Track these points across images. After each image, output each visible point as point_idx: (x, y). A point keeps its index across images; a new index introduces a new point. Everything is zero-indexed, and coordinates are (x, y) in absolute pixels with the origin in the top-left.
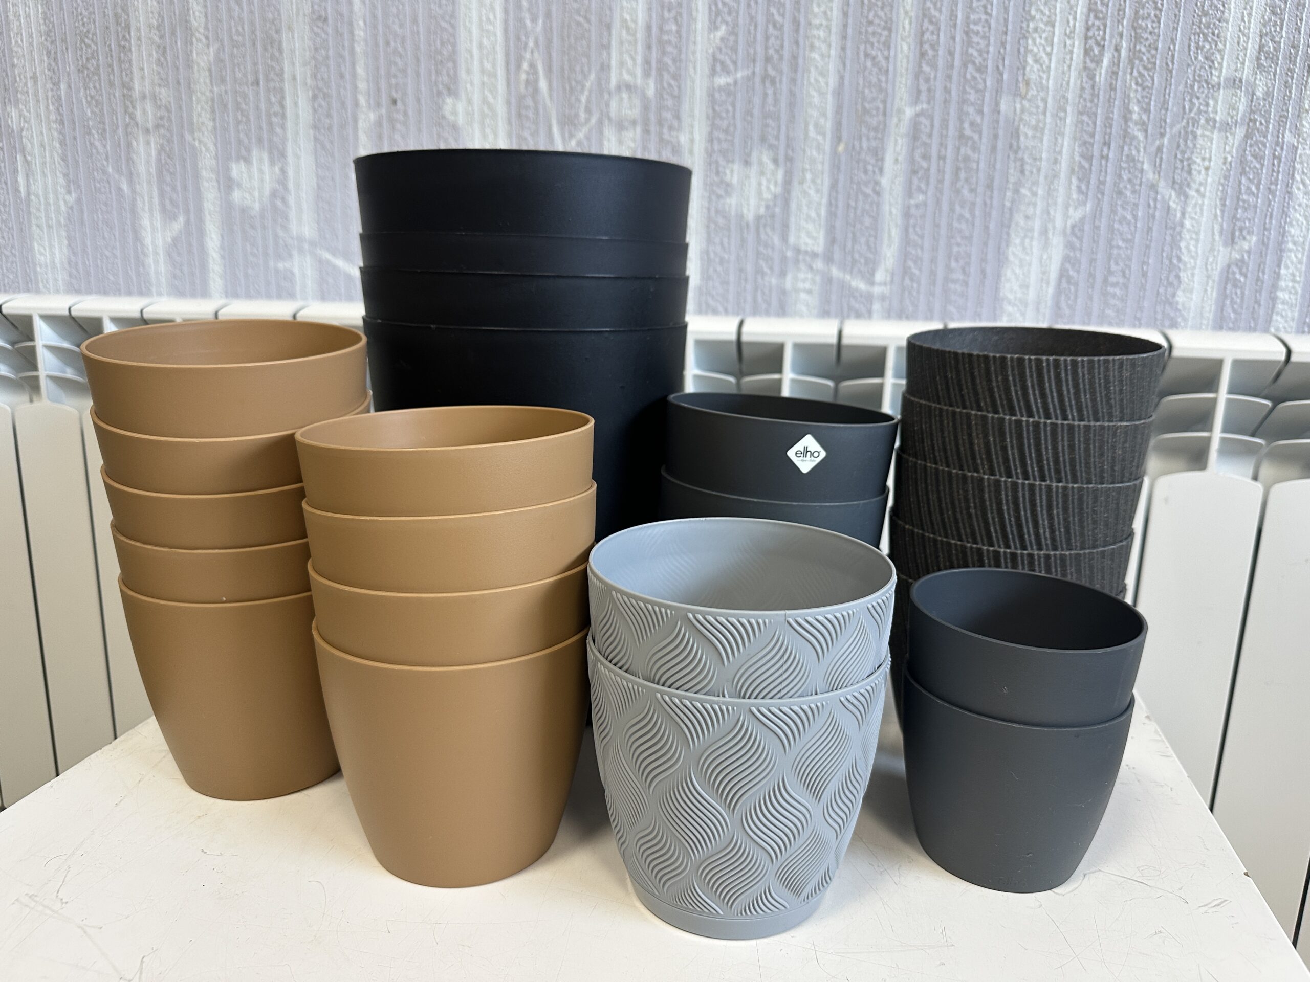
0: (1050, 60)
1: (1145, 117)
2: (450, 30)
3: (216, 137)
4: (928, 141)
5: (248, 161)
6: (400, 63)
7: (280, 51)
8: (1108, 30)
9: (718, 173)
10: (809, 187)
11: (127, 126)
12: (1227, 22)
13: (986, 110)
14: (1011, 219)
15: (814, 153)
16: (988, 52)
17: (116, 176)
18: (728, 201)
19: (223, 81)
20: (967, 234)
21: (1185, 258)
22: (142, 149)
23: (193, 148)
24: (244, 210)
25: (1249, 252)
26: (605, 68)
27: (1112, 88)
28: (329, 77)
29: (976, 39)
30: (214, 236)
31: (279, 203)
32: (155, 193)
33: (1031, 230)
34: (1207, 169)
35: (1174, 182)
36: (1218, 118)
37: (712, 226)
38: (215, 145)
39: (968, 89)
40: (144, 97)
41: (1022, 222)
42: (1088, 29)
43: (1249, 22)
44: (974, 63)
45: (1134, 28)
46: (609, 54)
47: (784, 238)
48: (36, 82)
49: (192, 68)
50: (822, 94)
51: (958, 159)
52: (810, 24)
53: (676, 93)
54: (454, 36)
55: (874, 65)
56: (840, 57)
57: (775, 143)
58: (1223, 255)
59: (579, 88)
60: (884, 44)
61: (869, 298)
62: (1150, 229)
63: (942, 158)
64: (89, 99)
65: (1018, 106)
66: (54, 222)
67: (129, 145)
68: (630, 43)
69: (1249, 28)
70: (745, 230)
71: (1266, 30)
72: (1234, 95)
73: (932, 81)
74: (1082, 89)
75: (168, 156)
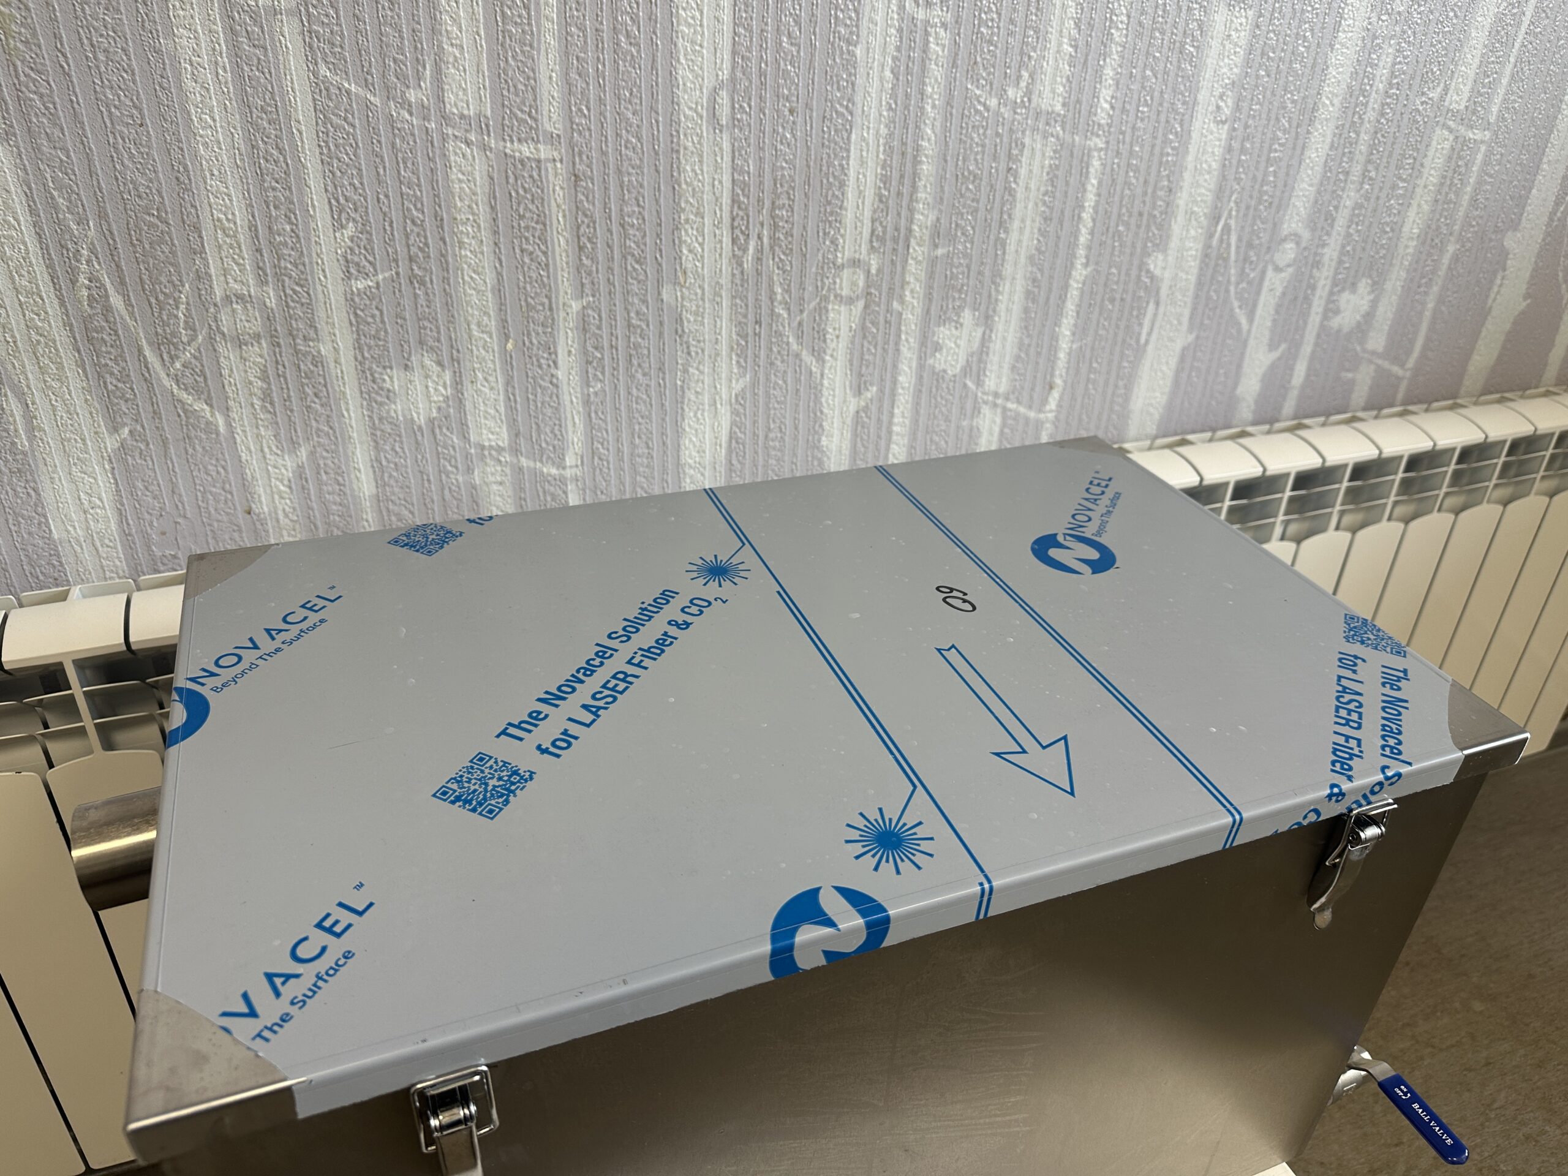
0: (703, 250)
1: (787, 298)
4: (597, 331)
8: (751, 220)
9: (374, 381)
10: (483, 386)
12: (846, 210)
13: (650, 300)
14: (683, 397)
15: (483, 352)
16: (645, 245)
18: (392, 407)
21: (825, 411)
25: (871, 400)
26: (202, 277)
27: (759, 273)
29: (631, 231)
33: (703, 404)
34: (838, 337)
35: (813, 350)
36: (844, 293)
37: (378, 433)
39: (630, 280)
41: (693, 398)
42: (733, 219)
43: (863, 209)
44: (633, 255)
45: (773, 217)
46: (205, 259)
47: (466, 438)
50: (479, 292)
51: (629, 347)
52: (456, 219)
53: (305, 301)
55: (532, 260)
56: (494, 253)
57: (436, 345)
58: (853, 404)
59: (171, 302)
61: (563, 481)
62: (798, 390)
63: (613, 347)
65: (679, 294)
68: (231, 246)
69: (863, 215)
70: (419, 434)
71: (876, 216)
72: (854, 273)
73: (594, 274)
74: (733, 275)
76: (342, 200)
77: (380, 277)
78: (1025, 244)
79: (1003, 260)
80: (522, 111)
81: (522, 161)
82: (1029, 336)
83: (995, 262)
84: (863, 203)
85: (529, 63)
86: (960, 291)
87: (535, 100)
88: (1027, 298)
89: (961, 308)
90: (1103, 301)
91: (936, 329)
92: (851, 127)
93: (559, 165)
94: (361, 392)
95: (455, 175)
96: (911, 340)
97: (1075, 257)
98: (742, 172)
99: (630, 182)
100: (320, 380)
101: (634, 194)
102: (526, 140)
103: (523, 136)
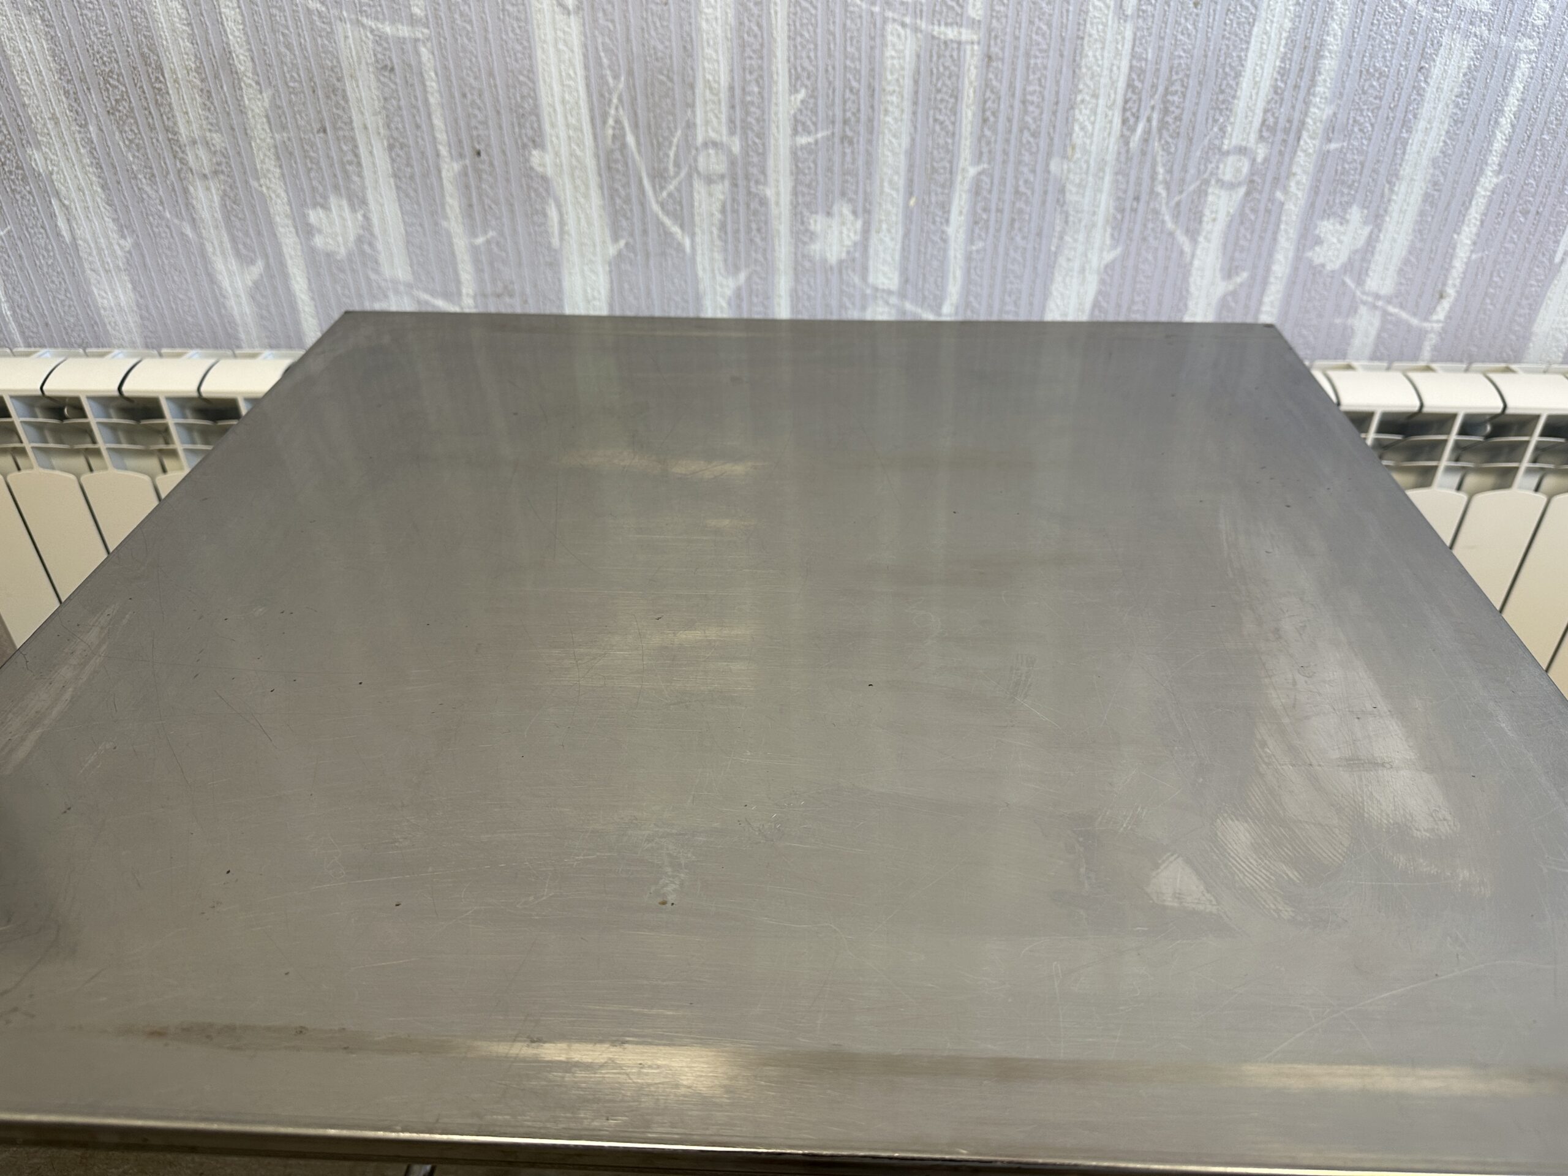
0: (1093, 128)
1: (1168, 179)
2: (531, 85)
3: (285, 184)
4: (988, 196)
5: (326, 207)
6: (480, 117)
7: (347, 101)
8: (1143, 104)
9: (803, 223)
10: (885, 236)
11: (179, 171)
12: (1239, 99)
13: (1038, 170)
14: (1055, 261)
15: (889, 206)
16: (1041, 120)
17: (176, 221)
18: (813, 247)
19: (284, 128)
20: (1019, 273)
21: (1192, 291)
22: (201, 194)
23: (262, 194)
24: (329, 255)
25: (1241, 285)
26: (690, 126)
27: (1143, 153)
28: (404, 127)
29: (1031, 108)
30: (298, 279)
31: (366, 247)
32: (226, 239)
33: (1072, 270)
35: (1188, 231)
36: (1226, 178)
37: (800, 268)
38: (286, 191)
39: (1023, 152)
40: (194, 142)
41: (1064, 264)
42: (1126, 102)
43: (1256, 100)
44: (1029, 129)
45: (1164, 102)
46: (694, 112)
47: (864, 278)
48: (57, 123)
49: (246, 113)
50: (894, 154)
51: (1013, 212)
52: (884, 90)
53: (761, 151)
54: (534, 91)
55: (942, 129)
56: (912, 121)
57: (854, 197)
58: (1222, 288)
59: (667, 143)
60: (951, 110)
62: (1166, 268)
63: (999, 211)
64: (127, 142)
65: (1065, 167)
66: (111, 267)
67: (185, 191)
68: (714, 102)
69: (1255, 105)
70: (829, 273)
71: (1269, 107)
72: (1240, 160)
73: (993, 145)
74: (1119, 153)
75: (234, 203)
76: (799, 69)
77: (820, 135)
78: (1429, 145)
79: (1402, 160)
81: (945, 43)
82: (1422, 240)
83: (1393, 160)
84: (1257, 94)
86: (1350, 187)
88: (1424, 201)
89: (1349, 204)
90: (1514, 212)
91: (1318, 223)
92: (1254, 20)
93: (976, 47)
94: (792, 231)
95: (890, 52)
96: (1292, 231)
97: (1486, 164)
98: (1140, 59)
99: (1036, 64)
100: (763, 218)
101: (1038, 75)
102: (951, 24)
103: (950, 20)
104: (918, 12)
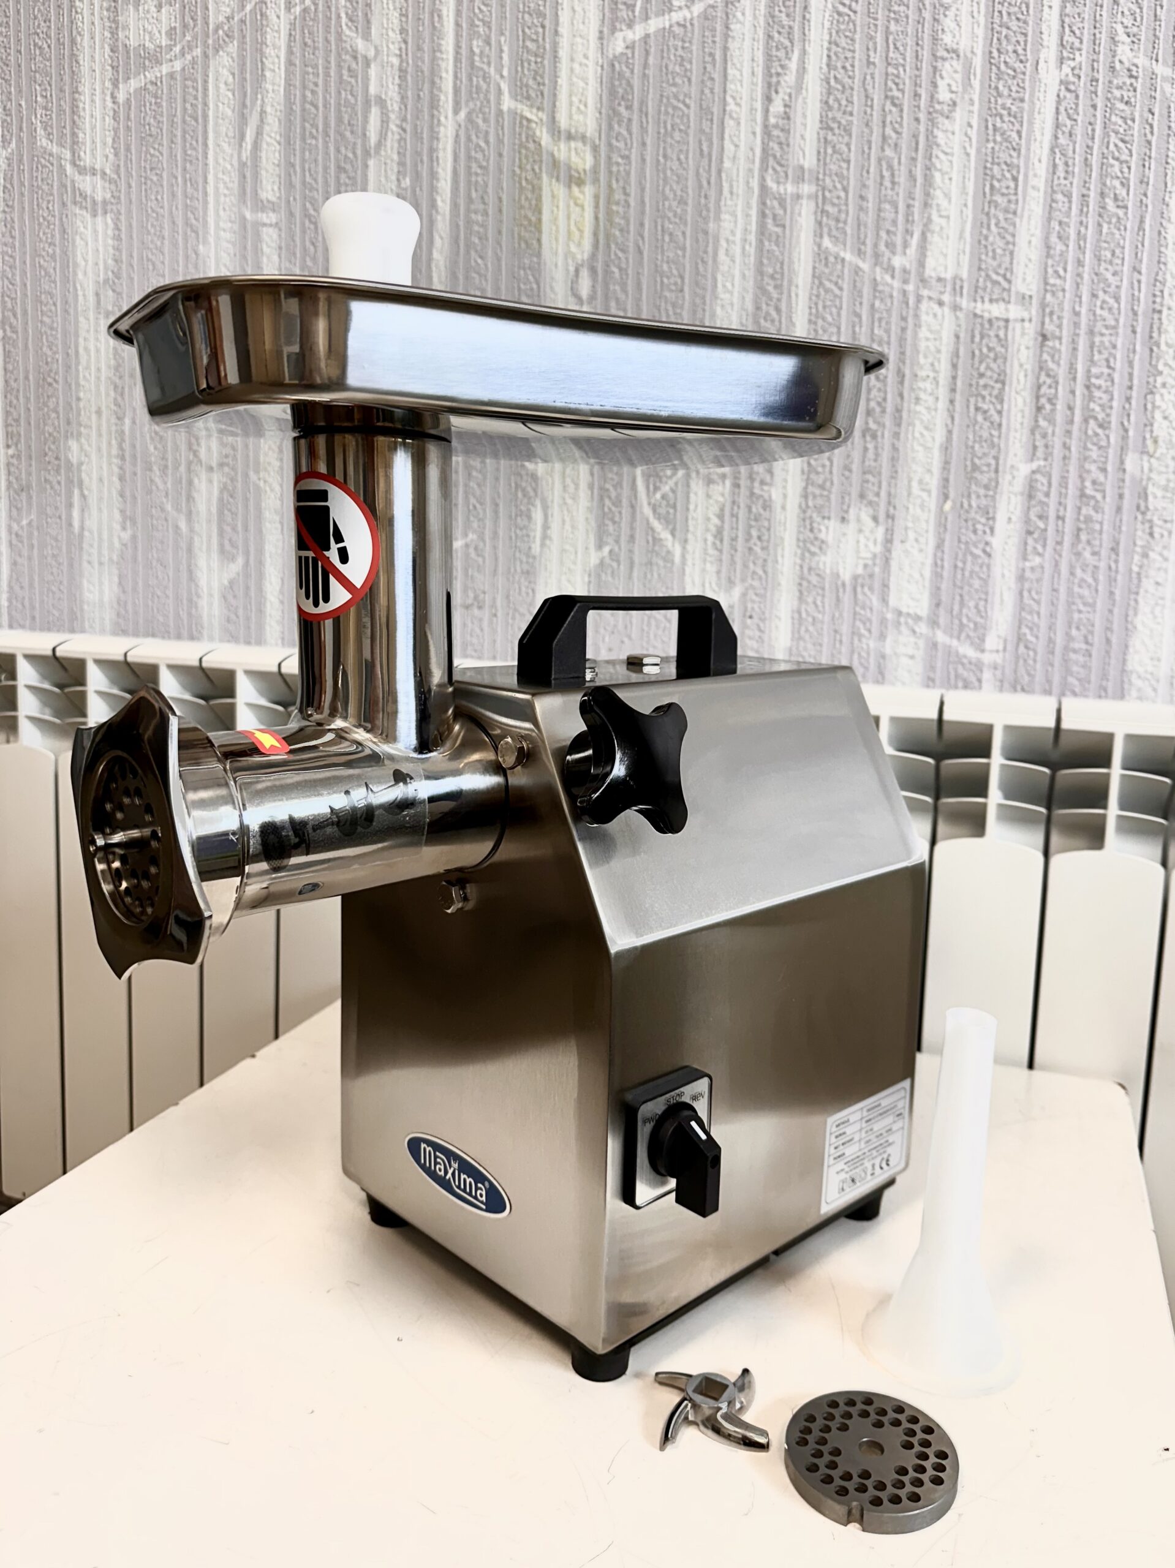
3: (282, 478)
4: (1045, 500)
9: (811, 530)
10: (912, 547)
11: (190, 463)
13: (1109, 468)
15: (919, 511)
16: (1111, 408)
17: (175, 513)
18: (823, 558)
20: (1090, 601)
22: (203, 488)
23: (258, 488)
29: (1097, 394)
32: (215, 533)
33: (1163, 597)
37: (805, 584)
38: (281, 486)
39: (1089, 446)
41: (1151, 589)
44: (1096, 419)
47: (884, 601)
48: (100, 416)
50: (927, 449)
51: (1078, 519)
52: (916, 376)
55: (985, 419)
56: (948, 410)
57: (875, 499)
61: (979, 666)
63: (1060, 518)
65: (1146, 465)
66: (105, 559)
67: (190, 483)
70: (841, 590)
73: (1050, 437)
75: (232, 496)
80: (997, 274)
81: (990, 321)
85: (1011, 229)
87: (1011, 263)
93: (1027, 324)
94: (798, 540)
95: (923, 333)
99: (1102, 342)
100: (766, 524)
101: (1105, 355)
102: (997, 301)
103: (995, 297)
104: (958, 288)
